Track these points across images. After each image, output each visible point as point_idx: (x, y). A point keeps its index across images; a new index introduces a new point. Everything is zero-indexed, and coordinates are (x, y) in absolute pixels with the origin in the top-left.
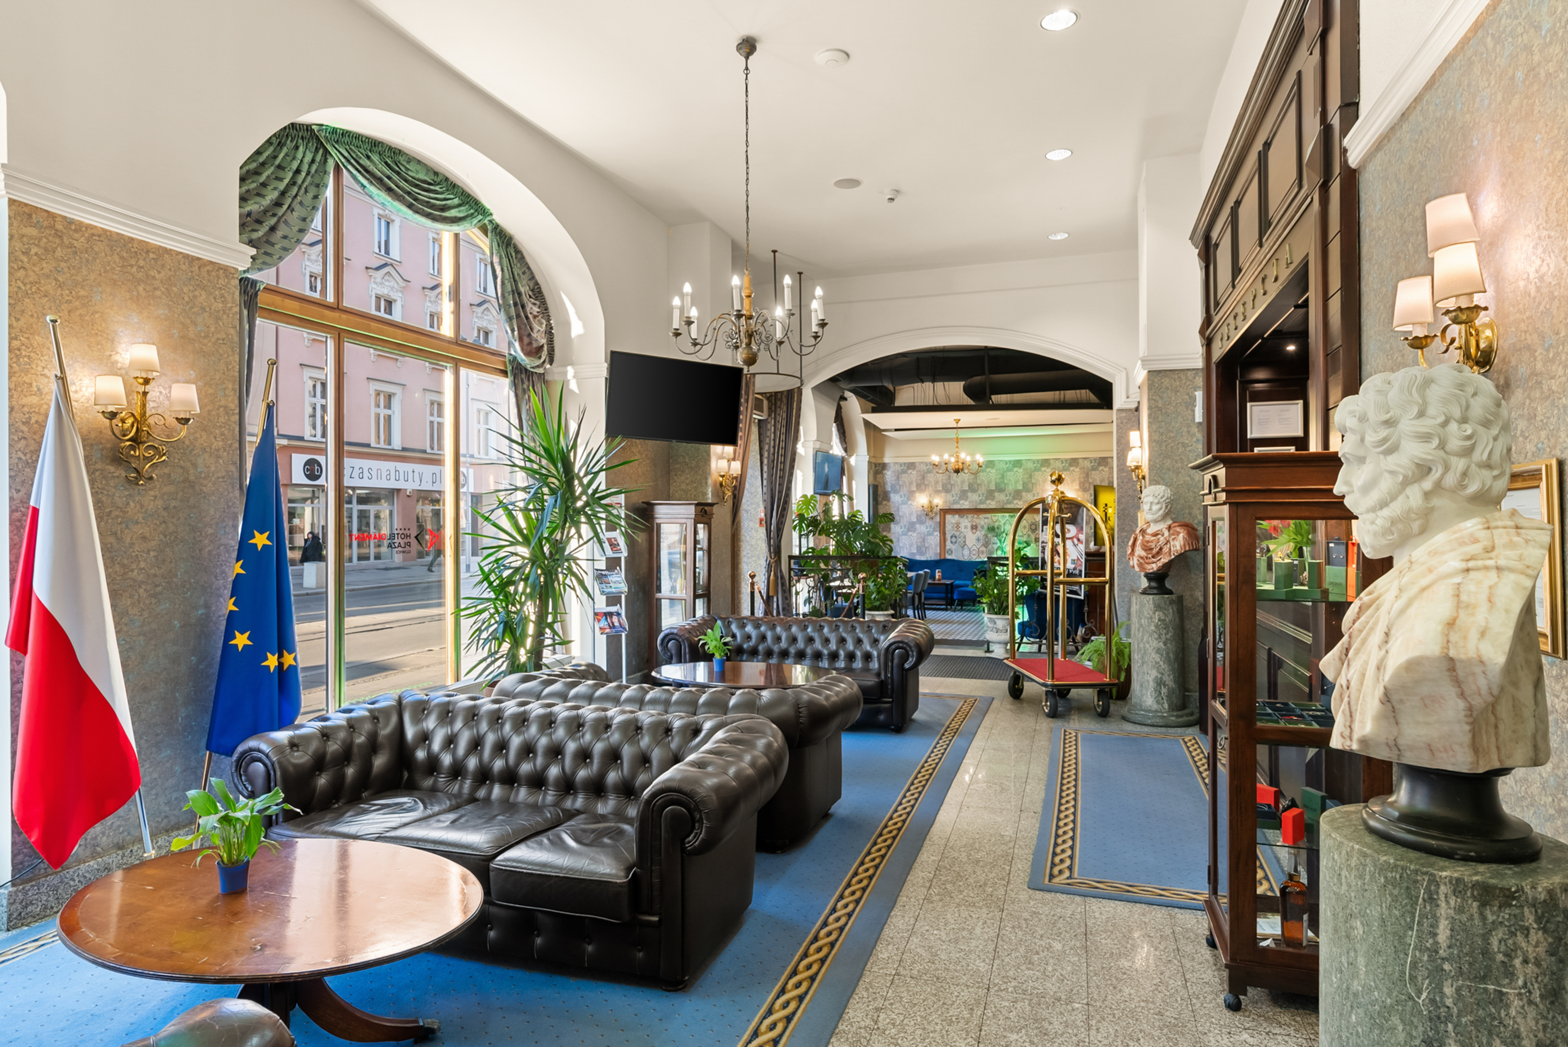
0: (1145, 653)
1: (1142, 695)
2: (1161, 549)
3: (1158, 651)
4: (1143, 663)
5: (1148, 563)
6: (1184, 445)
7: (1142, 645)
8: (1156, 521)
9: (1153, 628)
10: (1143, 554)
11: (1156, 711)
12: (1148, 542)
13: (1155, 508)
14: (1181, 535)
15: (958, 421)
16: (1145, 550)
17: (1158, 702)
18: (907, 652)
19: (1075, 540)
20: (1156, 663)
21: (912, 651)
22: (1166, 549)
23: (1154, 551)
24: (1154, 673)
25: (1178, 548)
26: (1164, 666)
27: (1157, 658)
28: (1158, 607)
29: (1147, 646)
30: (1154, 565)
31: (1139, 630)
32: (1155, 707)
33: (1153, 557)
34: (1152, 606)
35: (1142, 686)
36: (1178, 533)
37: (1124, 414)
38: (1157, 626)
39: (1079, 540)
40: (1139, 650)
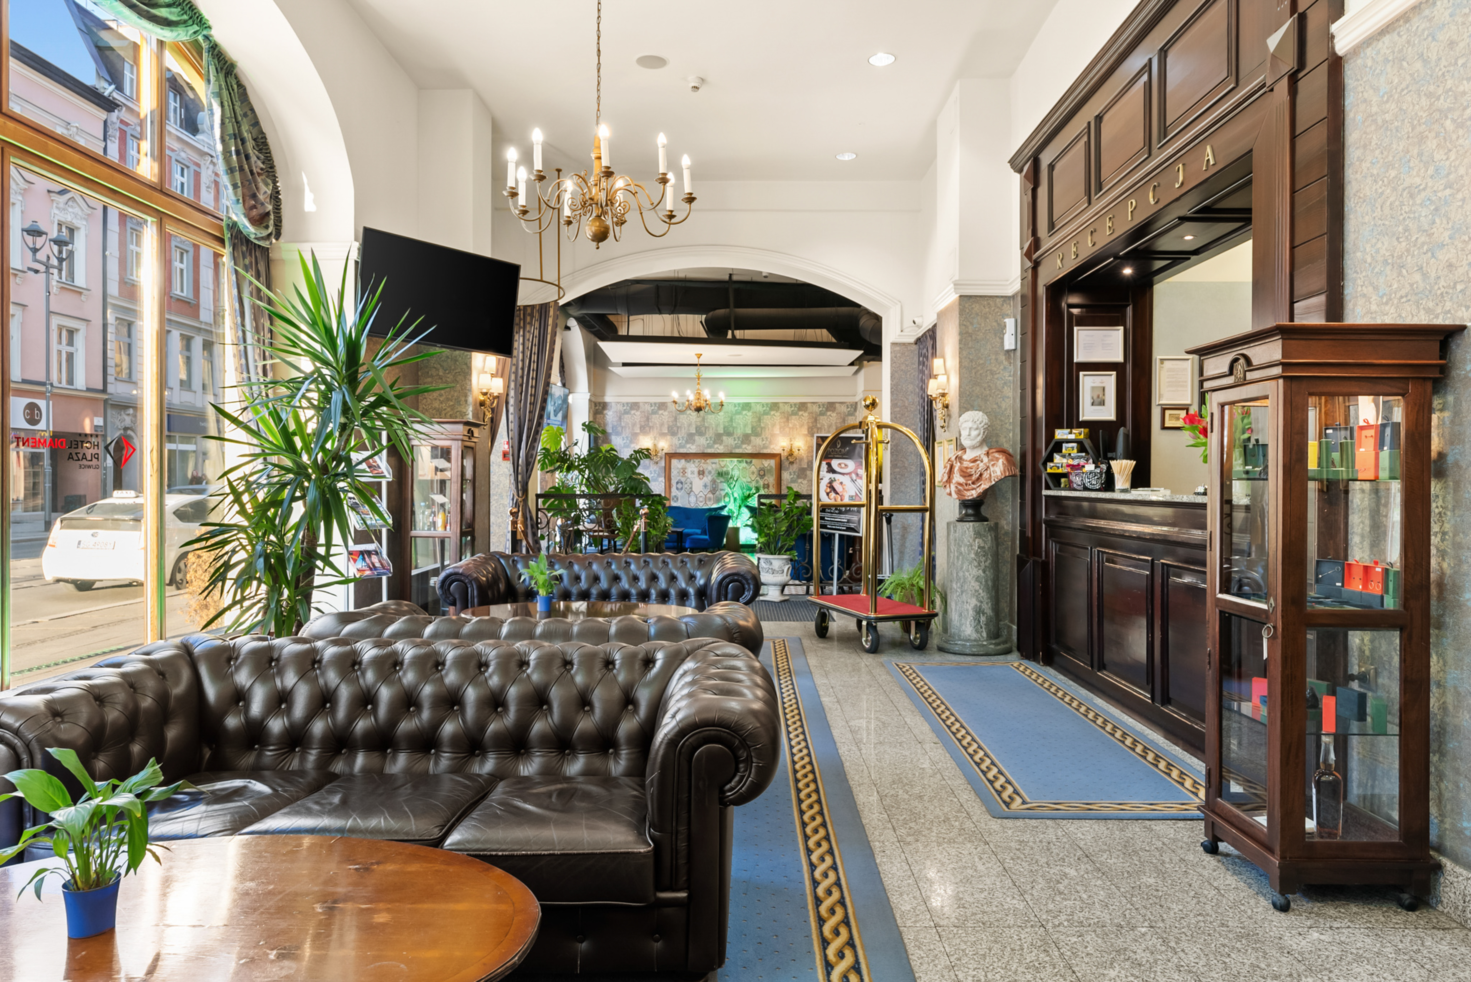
0: (964, 582)
1: (961, 625)
2: (981, 475)
3: (977, 579)
4: (962, 592)
5: (968, 490)
6: (993, 373)
7: (961, 574)
8: (974, 448)
9: (973, 556)
10: (962, 480)
11: (975, 640)
12: (967, 468)
13: (974, 433)
14: (1001, 461)
15: (699, 356)
16: (964, 477)
17: (977, 631)
18: (743, 585)
19: (854, 476)
20: (976, 591)
21: (749, 584)
22: (986, 475)
23: (974, 478)
24: (974, 602)
25: (999, 473)
26: (983, 594)
27: (977, 586)
28: (978, 534)
29: (967, 574)
30: (974, 492)
31: (958, 558)
32: (974, 636)
33: (973, 483)
34: (972, 533)
35: (960, 615)
36: (997, 459)
37: (898, 348)
38: (977, 554)
39: (857, 475)
40: (958, 579)
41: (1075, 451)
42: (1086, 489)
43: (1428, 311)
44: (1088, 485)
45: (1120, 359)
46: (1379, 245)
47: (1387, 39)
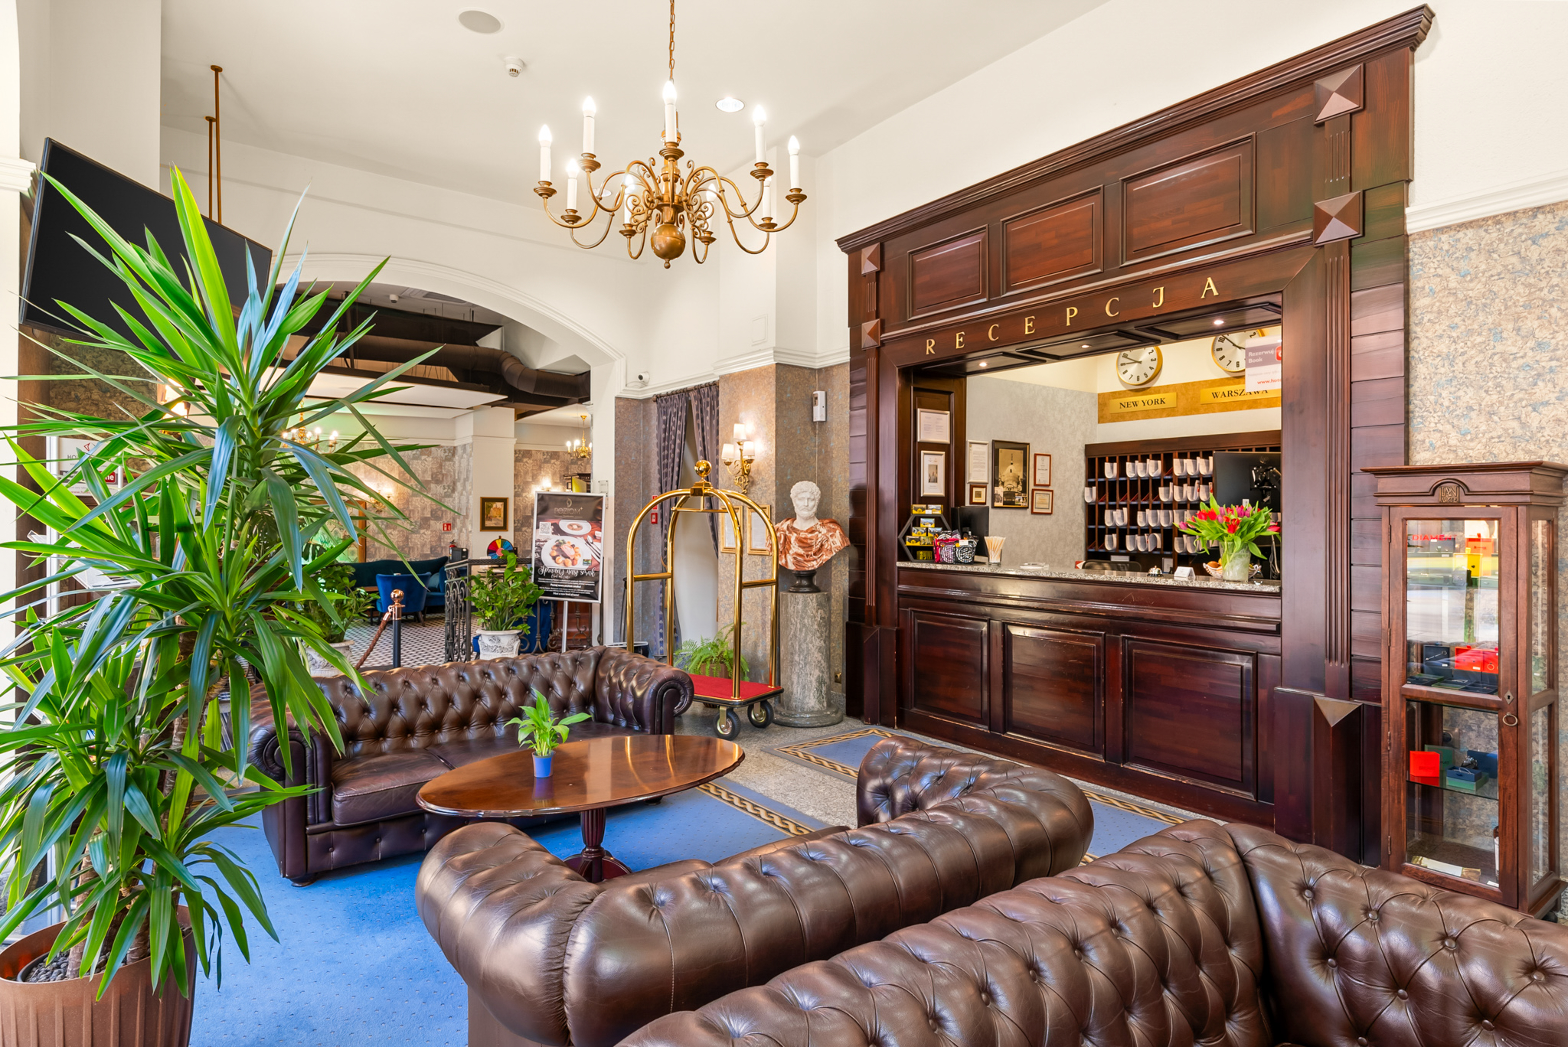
0: (808, 654)
1: (805, 697)
2: (822, 545)
3: (820, 650)
4: (806, 664)
5: (809, 561)
7: (804, 646)
9: (816, 627)
11: (818, 711)
12: (806, 538)
13: (811, 504)
14: (838, 532)
16: (803, 548)
17: (820, 702)
18: (678, 691)
20: (819, 662)
21: (685, 689)
22: (826, 546)
23: (814, 549)
24: (817, 673)
25: (839, 544)
26: (825, 664)
27: (819, 656)
28: (821, 605)
29: (811, 645)
30: (814, 563)
31: (801, 630)
32: (818, 707)
33: (815, 554)
34: (815, 604)
35: (804, 687)
36: (835, 530)
38: (819, 625)
40: (801, 651)
41: (933, 525)
42: (957, 562)
43: (1529, 452)
44: (960, 559)
45: (946, 440)
46: (1461, 393)
47: (1470, 232)
